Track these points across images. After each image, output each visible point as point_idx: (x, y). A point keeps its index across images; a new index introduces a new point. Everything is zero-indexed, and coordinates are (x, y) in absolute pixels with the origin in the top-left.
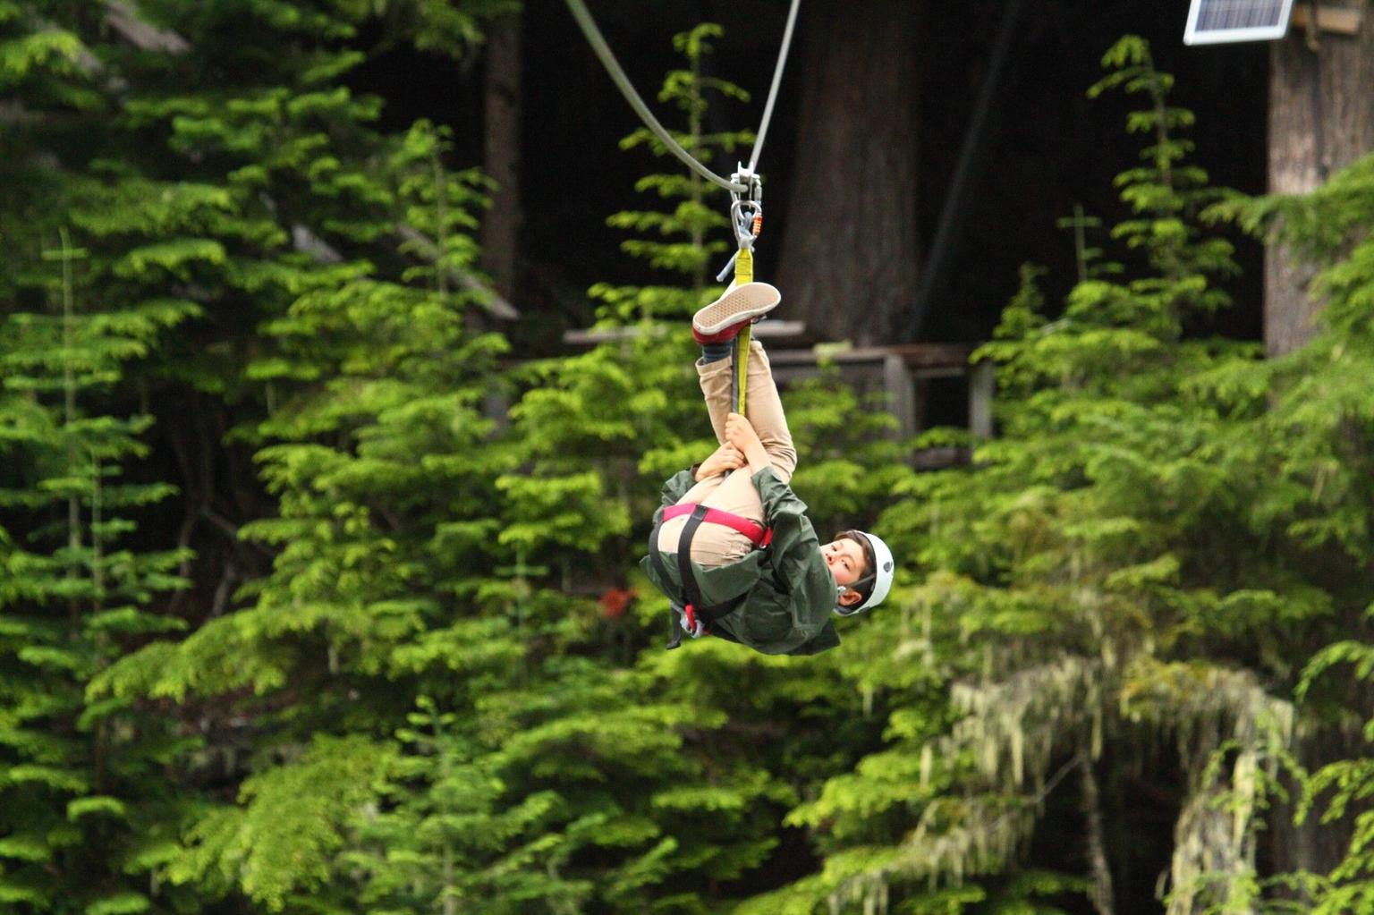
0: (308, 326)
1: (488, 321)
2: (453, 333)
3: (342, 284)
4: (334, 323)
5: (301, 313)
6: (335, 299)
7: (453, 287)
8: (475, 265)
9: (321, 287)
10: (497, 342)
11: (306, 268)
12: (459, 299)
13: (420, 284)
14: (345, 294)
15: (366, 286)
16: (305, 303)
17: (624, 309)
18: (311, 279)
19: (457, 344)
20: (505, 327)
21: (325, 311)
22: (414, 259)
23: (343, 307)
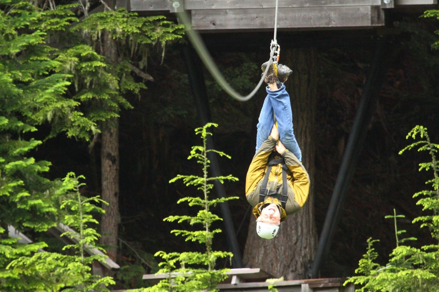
0: (15, 274)
1: (105, 270)
2: (88, 276)
3: (32, 253)
4: (28, 272)
5: (12, 268)
6: (29, 261)
7: (87, 254)
8: (98, 243)
9: (21, 255)
10: (109, 280)
11: (14, 246)
12: (91, 259)
13: (70, 252)
14: (33, 258)
15: (45, 254)
16: (14, 263)
17: (172, 263)
18: (15, 251)
19: (90, 282)
20: (113, 273)
21: (24, 266)
22: (68, 240)
23: (33, 264)
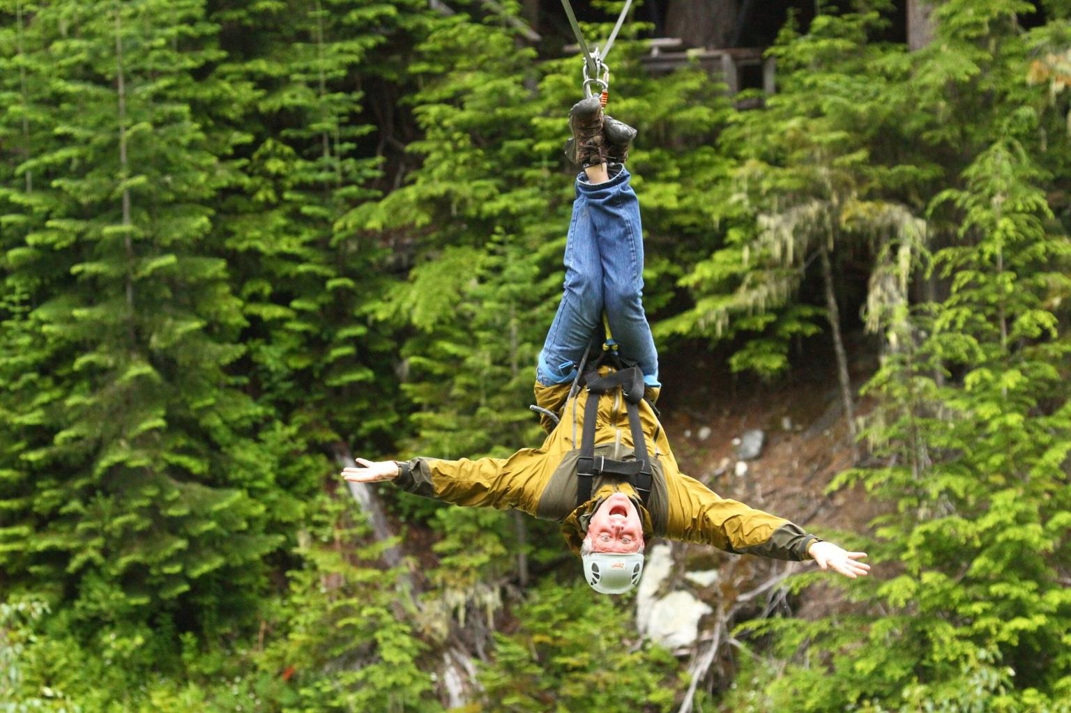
0: (438, 46)
1: (526, 42)
2: (509, 48)
3: (454, 25)
4: (451, 44)
5: (435, 40)
6: (451, 33)
7: (509, 25)
8: (520, 14)
9: (444, 27)
10: (531, 52)
11: (437, 17)
12: (512, 32)
13: (493, 24)
14: (455, 30)
15: (466, 26)
16: (436, 35)
17: (593, 34)
18: (439, 22)
19: (511, 53)
20: (534, 44)
21: (447, 39)
22: (489, 12)
23: (455, 37)
